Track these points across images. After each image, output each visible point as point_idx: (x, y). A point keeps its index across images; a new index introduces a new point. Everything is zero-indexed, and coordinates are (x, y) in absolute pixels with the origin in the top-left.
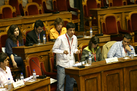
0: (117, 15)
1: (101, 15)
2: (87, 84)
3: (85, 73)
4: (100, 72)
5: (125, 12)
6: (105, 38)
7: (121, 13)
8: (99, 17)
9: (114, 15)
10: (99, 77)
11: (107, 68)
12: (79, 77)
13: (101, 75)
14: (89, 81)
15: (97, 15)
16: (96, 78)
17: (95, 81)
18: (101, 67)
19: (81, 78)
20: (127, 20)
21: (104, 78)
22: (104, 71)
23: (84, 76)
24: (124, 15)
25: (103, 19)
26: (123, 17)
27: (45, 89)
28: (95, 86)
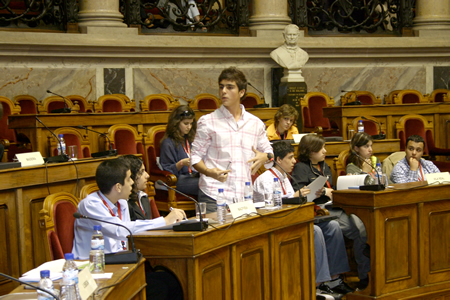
0: (379, 120)
1: (348, 118)
2: (389, 232)
3: (387, 202)
4: (417, 204)
5: (393, 116)
6: (390, 145)
7: (386, 116)
8: (345, 122)
9: (374, 119)
10: (415, 217)
11: (432, 196)
12: (373, 211)
13: (418, 212)
14: (392, 225)
15: (341, 118)
16: (407, 218)
17: (406, 227)
18: (419, 192)
19: (377, 215)
20: (398, 131)
21: (424, 220)
22: (426, 203)
23: (383, 210)
24: (391, 120)
25: (352, 125)
26: (390, 125)
27: (302, 233)
28: (406, 237)
